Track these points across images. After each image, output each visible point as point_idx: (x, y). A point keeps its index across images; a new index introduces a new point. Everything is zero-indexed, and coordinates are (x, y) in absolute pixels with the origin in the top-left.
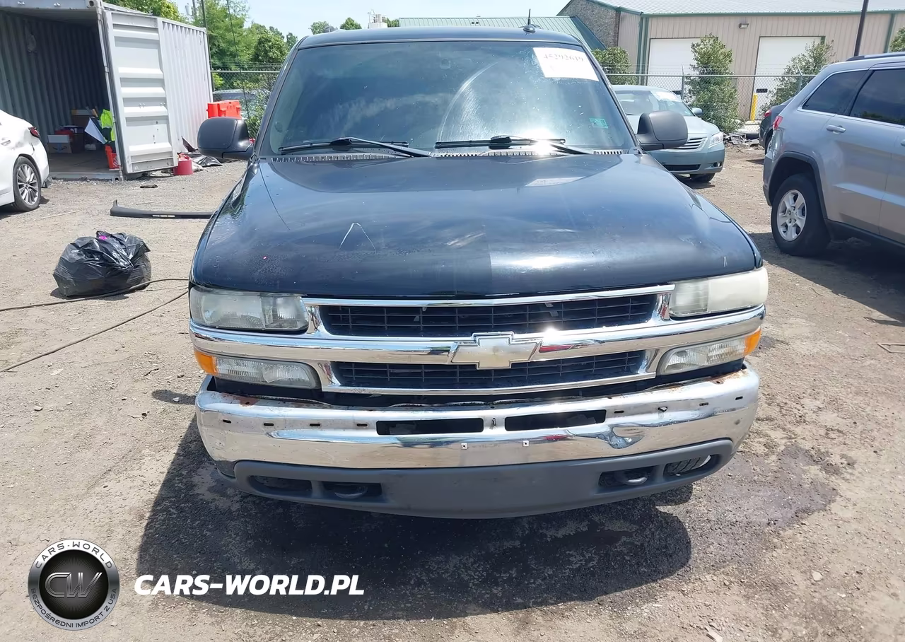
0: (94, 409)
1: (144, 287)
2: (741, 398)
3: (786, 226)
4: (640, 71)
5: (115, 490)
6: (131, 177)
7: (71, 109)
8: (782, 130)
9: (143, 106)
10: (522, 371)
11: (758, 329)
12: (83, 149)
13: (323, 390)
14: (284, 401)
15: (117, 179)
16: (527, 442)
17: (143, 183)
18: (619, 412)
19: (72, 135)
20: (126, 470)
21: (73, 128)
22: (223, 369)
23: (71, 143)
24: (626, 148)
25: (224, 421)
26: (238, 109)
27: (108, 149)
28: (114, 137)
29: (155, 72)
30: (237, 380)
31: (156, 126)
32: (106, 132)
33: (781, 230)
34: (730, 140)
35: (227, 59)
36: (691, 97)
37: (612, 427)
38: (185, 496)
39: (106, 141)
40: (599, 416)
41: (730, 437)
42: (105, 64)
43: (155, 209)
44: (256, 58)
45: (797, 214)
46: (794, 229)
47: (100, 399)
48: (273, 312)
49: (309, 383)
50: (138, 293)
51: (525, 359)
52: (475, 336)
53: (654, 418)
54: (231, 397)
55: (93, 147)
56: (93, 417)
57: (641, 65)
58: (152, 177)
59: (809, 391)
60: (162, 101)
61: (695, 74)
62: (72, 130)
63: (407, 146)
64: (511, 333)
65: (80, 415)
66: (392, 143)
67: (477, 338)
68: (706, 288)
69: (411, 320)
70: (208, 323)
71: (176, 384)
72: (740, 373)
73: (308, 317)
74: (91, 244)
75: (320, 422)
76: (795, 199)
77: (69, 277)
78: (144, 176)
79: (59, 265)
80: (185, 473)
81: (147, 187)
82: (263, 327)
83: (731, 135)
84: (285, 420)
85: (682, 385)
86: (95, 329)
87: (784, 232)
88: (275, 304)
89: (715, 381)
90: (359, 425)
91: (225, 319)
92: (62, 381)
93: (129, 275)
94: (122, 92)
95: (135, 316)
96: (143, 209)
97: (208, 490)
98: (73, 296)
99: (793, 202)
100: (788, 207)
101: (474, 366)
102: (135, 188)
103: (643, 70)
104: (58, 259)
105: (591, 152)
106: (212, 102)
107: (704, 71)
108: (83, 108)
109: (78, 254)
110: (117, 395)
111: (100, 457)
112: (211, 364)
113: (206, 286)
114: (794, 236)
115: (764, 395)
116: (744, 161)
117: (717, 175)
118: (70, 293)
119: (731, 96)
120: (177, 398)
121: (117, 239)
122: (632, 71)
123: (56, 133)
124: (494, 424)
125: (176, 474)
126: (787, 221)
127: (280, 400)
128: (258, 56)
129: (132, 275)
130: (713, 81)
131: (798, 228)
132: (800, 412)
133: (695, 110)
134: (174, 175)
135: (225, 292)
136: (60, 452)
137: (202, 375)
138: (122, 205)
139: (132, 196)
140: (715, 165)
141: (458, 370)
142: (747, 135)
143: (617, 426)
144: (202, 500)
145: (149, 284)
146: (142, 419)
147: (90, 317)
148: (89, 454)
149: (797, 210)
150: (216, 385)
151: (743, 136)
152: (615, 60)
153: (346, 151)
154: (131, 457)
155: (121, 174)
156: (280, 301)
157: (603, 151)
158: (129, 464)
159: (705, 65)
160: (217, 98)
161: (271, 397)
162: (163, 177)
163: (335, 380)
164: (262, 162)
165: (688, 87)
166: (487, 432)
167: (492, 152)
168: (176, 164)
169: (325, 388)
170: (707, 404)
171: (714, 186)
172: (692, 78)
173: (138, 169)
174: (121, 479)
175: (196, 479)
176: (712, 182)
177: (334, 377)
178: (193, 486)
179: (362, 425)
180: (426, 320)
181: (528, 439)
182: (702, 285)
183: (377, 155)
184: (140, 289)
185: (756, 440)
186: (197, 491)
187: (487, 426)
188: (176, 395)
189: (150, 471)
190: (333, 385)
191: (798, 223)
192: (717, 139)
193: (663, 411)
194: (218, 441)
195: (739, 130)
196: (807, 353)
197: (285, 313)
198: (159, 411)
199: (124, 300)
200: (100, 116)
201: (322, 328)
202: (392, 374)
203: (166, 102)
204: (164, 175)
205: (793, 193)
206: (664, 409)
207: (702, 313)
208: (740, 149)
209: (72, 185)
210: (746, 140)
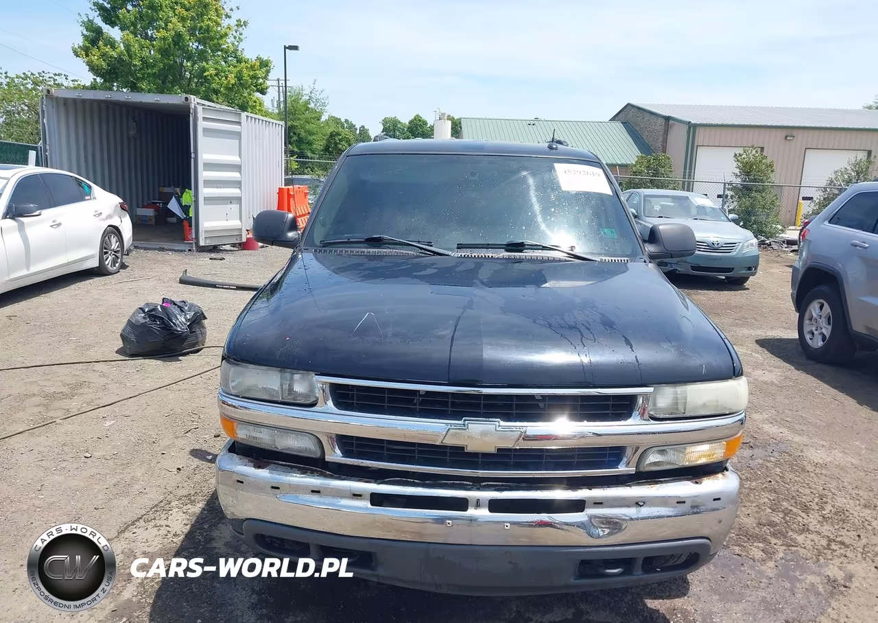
0: (136, 460)
1: (198, 351)
2: (719, 499)
3: (813, 334)
4: (687, 177)
5: (142, 537)
6: (203, 249)
7: (159, 186)
8: (810, 242)
9: (221, 187)
10: (508, 456)
11: (739, 435)
12: (166, 223)
13: (326, 460)
14: (292, 467)
15: (190, 250)
16: (508, 524)
17: (213, 255)
18: (598, 503)
19: (157, 210)
20: (155, 519)
21: (159, 203)
22: (242, 434)
23: (155, 216)
24: (633, 256)
25: (238, 481)
26: (306, 194)
27: (186, 223)
28: (192, 214)
29: (234, 159)
30: (254, 445)
31: (230, 206)
32: (185, 209)
33: (808, 337)
34: (770, 245)
35: (304, 146)
36: (733, 202)
37: (591, 517)
38: (203, 548)
39: (185, 216)
40: (578, 506)
41: (709, 537)
42: (192, 151)
43: (219, 280)
44: (326, 149)
45: (823, 322)
46: (820, 337)
47: (143, 452)
48: (289, 386)
49: (315, 452)
50: (191, 357)
51: (510, 446)
52: (465, 420)
53: (632, 512)
54: (246, 460)
55: (174, 220)
56: (134, 467)
57: (687, 171)
58: (222, 250)
59: (816, 500)
60: (237, 184)
61: (737, 181)
62: (158, 204)
63: (431, 246)
64: (499, 420)
65: (123, 464)
66: (419, 242)
67: (467, 422)
68: (685, 392)
69: (411, 401)
70: (233, 392)
71: (212, 443)
72: (720, 475)
73: (319, 394)
74: (155, 309)
75: (321, 490)
76: (821, 307)
77: (133, 338)
78: (214, 249)
79: (126, 327)
80: (206, 526)
81: (215, 259)
82: (280, 399)
83: (771, 240)
84: (290, 484)
85: (662, 482)
86: (148, 386)
87: (811, 339)
88: (292, 379)
89: (694, 481)
90: (354, 495)
91: (249, 390)
92: (112, 432)
93: (186, 339)
94: (204, 175)
95: (185, 377)
96: (209, 279)
97: (224, 545)
98: (134, 355)
99: (818, 310)
100: (814, 315)
101: (462, 448)
102: (205, 259)
103: (690, 175)
104: (125, 321)
105: (598, 259)
106: (283, 187)
107: (746, 179)
108: (169, 186)
109: (144, 318)
110: (158, 449)
111: (134, 505)
112: (233, 429)
113: (235, 360)
114: (820, 344)
115: (769, 499)
116: (783, 266)
117: (751, 278)
118: (133, 352)
119: (772, 203)
120: (211, 457)
121: (179, 307)
122: (678, 175)
123: (144, 207)
124: (478, 504)
125: (199, 527)
126: (814, 329)
127: (288, 466)
128: (329, 147)
129: (189, 340)
130: (754, 189)
131: (824, 337)
132: (804, 520)
133: (731, 216)
134: (242, 250)
135: (252, 366)
136: (100, 497)
137: (226, 439)
138: (192, 274)
139: (201, 266)
140: (750, 269)
141: (448, 451)
142: (787, 240)
143: (596, 517)
144: (217, 553)
145: (202, 349)
146: (176, 473)
147: (146, 375)
148: (125, 502)
149: (823, 319)
150: (237, 448)
151: (784, 242)
152: (659, 165)
153: (379, 247)
154: (162, 507)
155: (194, 246)
156: (297, 377)
157: (610, 259)
158: (158, 513)
159: (748, 174)
160: (288, 182)
161: (281, 463)
162: (231, 251)
163: (338, 451)
164: (305, 252)
165: (729, 193)
166: (471, 512)
167: (507, 254)
168: (244, 240)
169: (328, 458)
170: (684, 502)
171: (748, 289)
172: (734, 185)
173: (209, 243)
174: (149, 527)
175: (215, 534)
176: (747, 284)
177: (337, 448)
178: (212, 539)
179: (357, 496)
180: (423, 403)
181: (509, 522)
182: (680, 389)
183: (404, 252)
184: (194, 353)
185: (755, 544)
186: (214, 544)
187: (472, 506)
188: (210, 454)
189: (176, 523)
190: (335, 455)
191: (824, 331)
192: (752, 245)
193: (641, 506)
194: (231, 499)
195: (781, 235)
196: (821, 461)
197: (299, 388)
198: (192, 467)
199: (178, 362)
200: (182, 194)
201: (330, 403)
202: (389, 450)
203: (241, 185)
204: (232, 248)
205: (819, 303)
206: (641, 504)
207: (681, 416)
208: (780, 253)
209: (150, 254)
210: (786, 246)
